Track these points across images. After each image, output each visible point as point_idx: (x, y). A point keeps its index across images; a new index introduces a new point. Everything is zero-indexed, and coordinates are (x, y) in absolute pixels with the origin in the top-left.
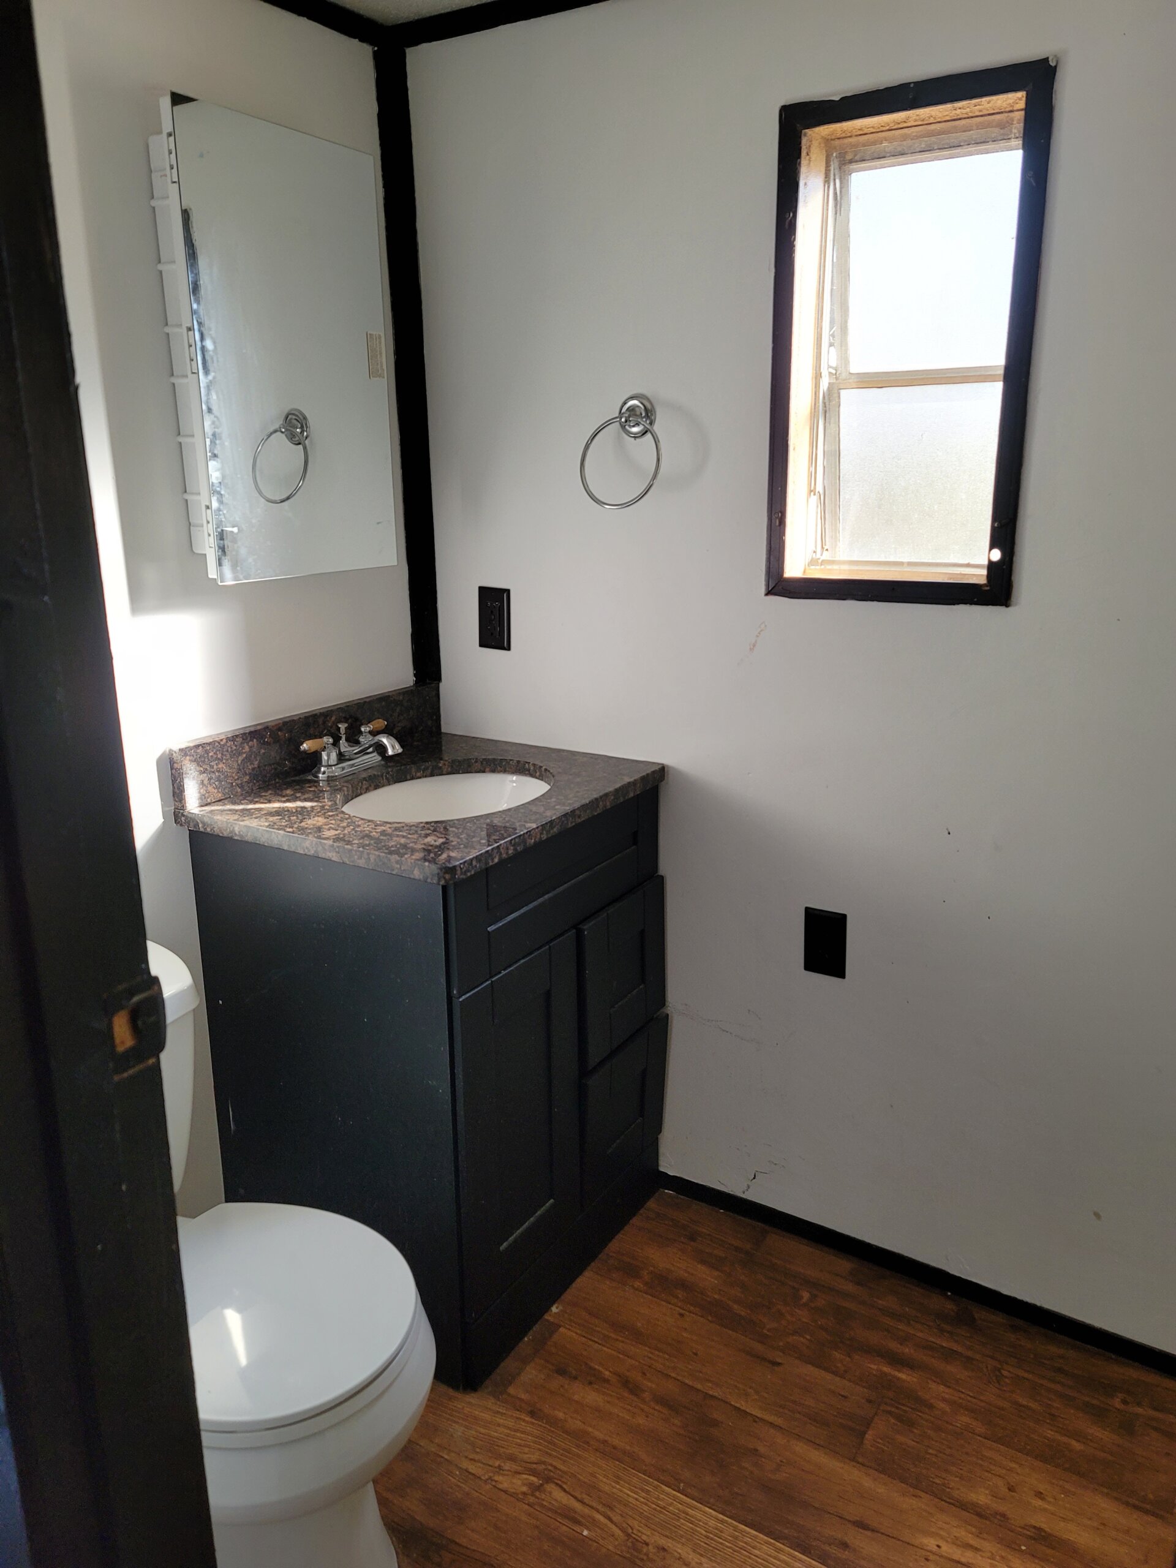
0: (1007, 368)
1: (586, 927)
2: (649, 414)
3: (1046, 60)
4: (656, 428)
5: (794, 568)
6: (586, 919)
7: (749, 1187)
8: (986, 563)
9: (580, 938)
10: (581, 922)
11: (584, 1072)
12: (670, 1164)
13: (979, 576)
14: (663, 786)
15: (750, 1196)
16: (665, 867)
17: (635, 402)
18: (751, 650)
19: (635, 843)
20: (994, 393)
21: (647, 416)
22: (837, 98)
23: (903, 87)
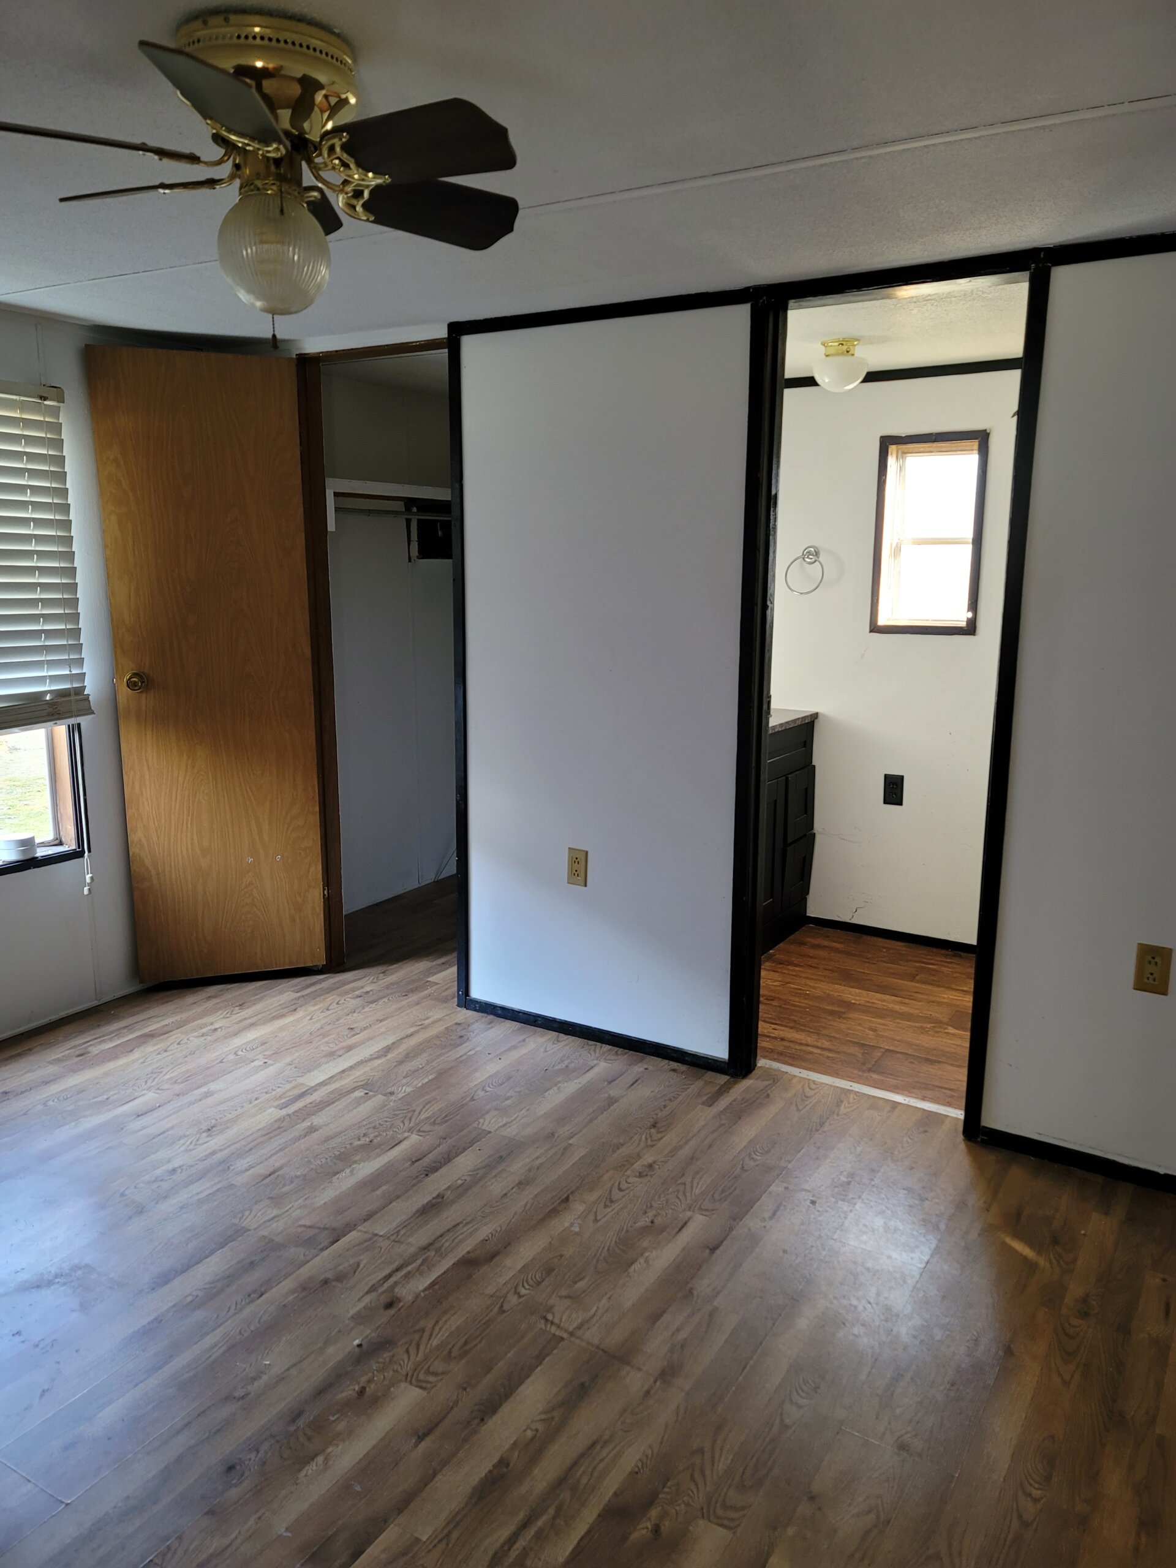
0: (973, 540)
1: (789, 776)
2: (817, 554)
3: (986, 430)
4: (821, 559)
5: (882, 621)
6: (791, 773)
7: (853, 916)
8: (966, 620)
9: (787, 779)
10: (788, 774)
11: (786, 845)
12: (813, 911)
13: (963, 624)
14: (816, 721)
15: (855, 921)
16: (816, 761)
17: (812, 549)
18: (862, 657)
19: (805, 747)
20: (969, 549)
21: (816, 555)
22: (904, 435)
23: (931, 434)
